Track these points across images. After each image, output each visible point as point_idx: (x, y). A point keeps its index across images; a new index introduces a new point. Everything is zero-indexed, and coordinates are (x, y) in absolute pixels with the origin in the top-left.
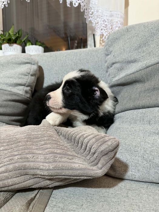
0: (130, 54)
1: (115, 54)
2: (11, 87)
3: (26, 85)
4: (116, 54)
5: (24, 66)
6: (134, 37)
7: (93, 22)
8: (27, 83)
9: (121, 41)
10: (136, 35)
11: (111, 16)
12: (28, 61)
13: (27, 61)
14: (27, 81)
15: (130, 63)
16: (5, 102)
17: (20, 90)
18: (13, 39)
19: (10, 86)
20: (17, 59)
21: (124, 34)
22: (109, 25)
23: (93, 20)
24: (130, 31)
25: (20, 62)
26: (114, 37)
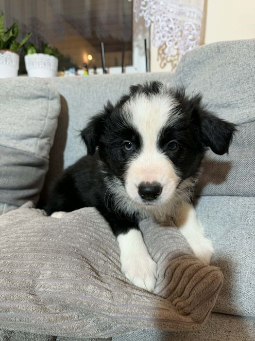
0: (220, 93)
1: (195, 90)
2: (14, 141)
3: (41, 136)
4: (196, 89)
5: (34, 102)
6: (230, 64)
7: (146, 19)
8: (43, 132)
9: (207, 69)
10: (234, 60)
11: (181, 13)
12: (43, 94)
13: (39, 93)
14: (41, 129)
15: (220, 108)
16: (6, 168)
17: (31, 146)
18: (3, 42)
19: (12, 139)
20: (22, 90)
21: (213, 57)
22: (176, 29)
23: (146, 17)
24: (222, 52)
25: (29, 95)
26: (195, 59)
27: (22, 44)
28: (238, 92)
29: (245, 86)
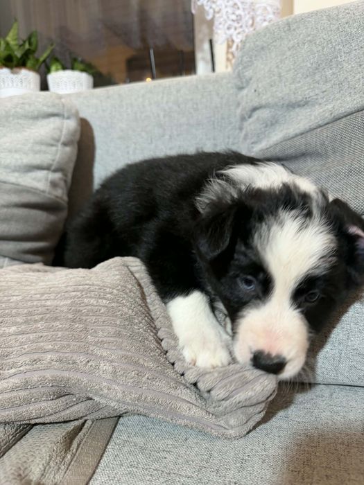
0: (293, 87)
1: (258, 86)
2: (16, 174)
3: (53, 168)
4: (260, 85)
5: (45, 122)
6: (304, 44)
7: (207, 8)
8: (55, 163)
9: (273, 55)
10: (309, 38)
12: (55, 111)
13: (51, 110)
14: (53, 158)
15: (294, 108)
16: (5, 210)
17: (39, 181)
18: (17, 57)
19: (14, 171)
20: (27, 107)
21: (281, 37)
22: (245, 15)
23: (207, 6)
24: (294, 30)
25: (36, 113)
26: (257, 43)
27: (42, 59)
29: (327, 73)
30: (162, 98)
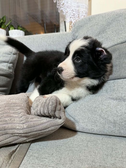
3: (9, 62)
7: (63, 11)
8: (10, 60)
9: (85, 29)
10: (96, 24)
11: (78, 7)
14: (10, 59)
21: (87, 23)
22: (76, 14)
23: (64, 10)
24: (91, 21)
26: (79, 24)
27: (7, 25)
28: (100, 38)
30: (48, 40)
